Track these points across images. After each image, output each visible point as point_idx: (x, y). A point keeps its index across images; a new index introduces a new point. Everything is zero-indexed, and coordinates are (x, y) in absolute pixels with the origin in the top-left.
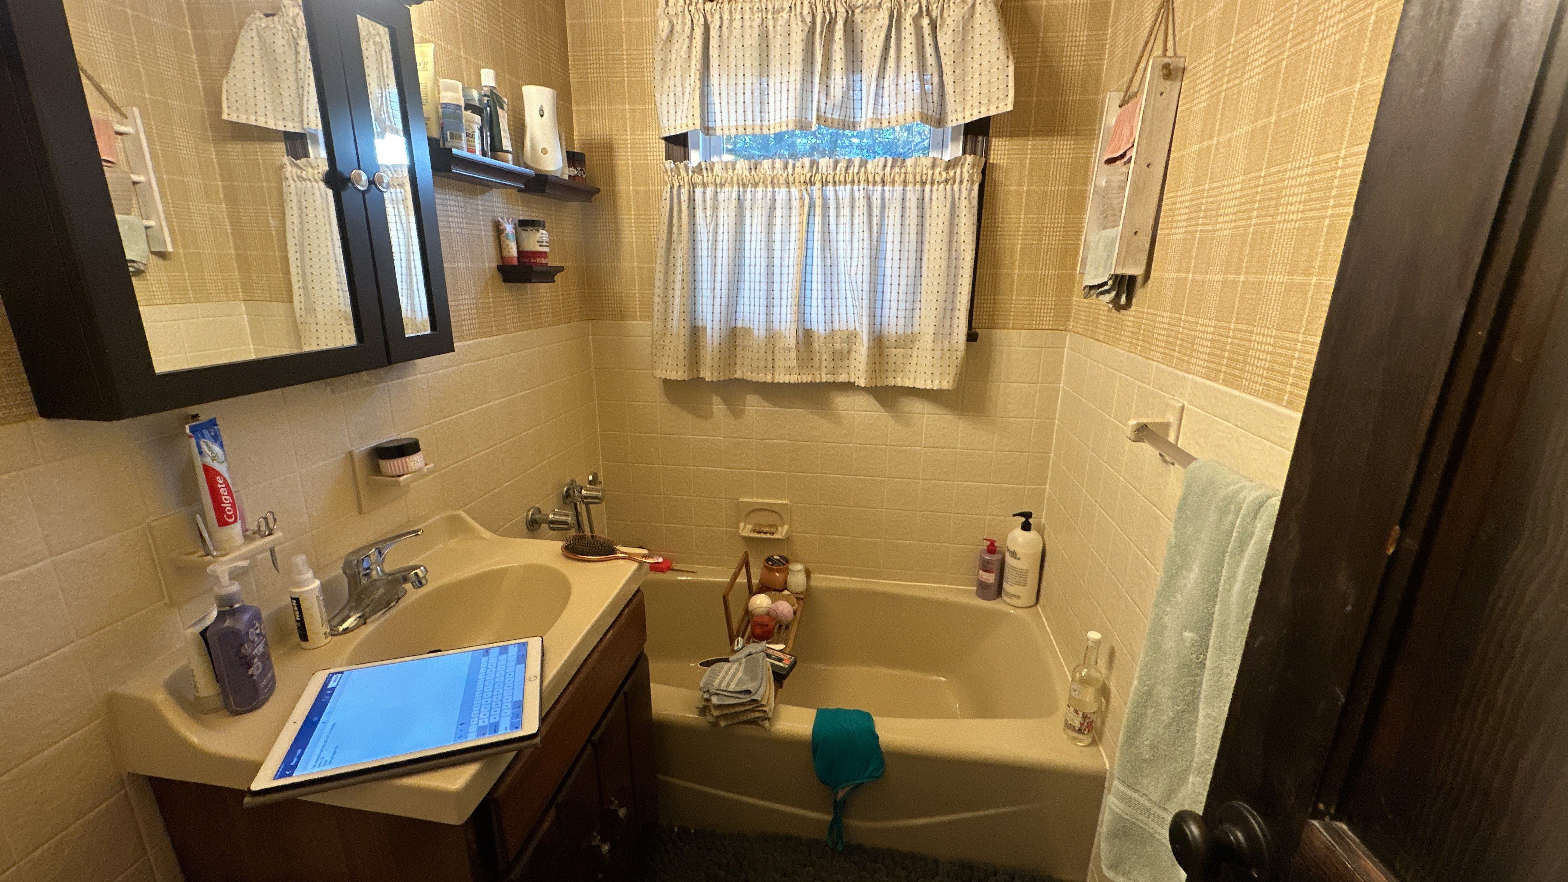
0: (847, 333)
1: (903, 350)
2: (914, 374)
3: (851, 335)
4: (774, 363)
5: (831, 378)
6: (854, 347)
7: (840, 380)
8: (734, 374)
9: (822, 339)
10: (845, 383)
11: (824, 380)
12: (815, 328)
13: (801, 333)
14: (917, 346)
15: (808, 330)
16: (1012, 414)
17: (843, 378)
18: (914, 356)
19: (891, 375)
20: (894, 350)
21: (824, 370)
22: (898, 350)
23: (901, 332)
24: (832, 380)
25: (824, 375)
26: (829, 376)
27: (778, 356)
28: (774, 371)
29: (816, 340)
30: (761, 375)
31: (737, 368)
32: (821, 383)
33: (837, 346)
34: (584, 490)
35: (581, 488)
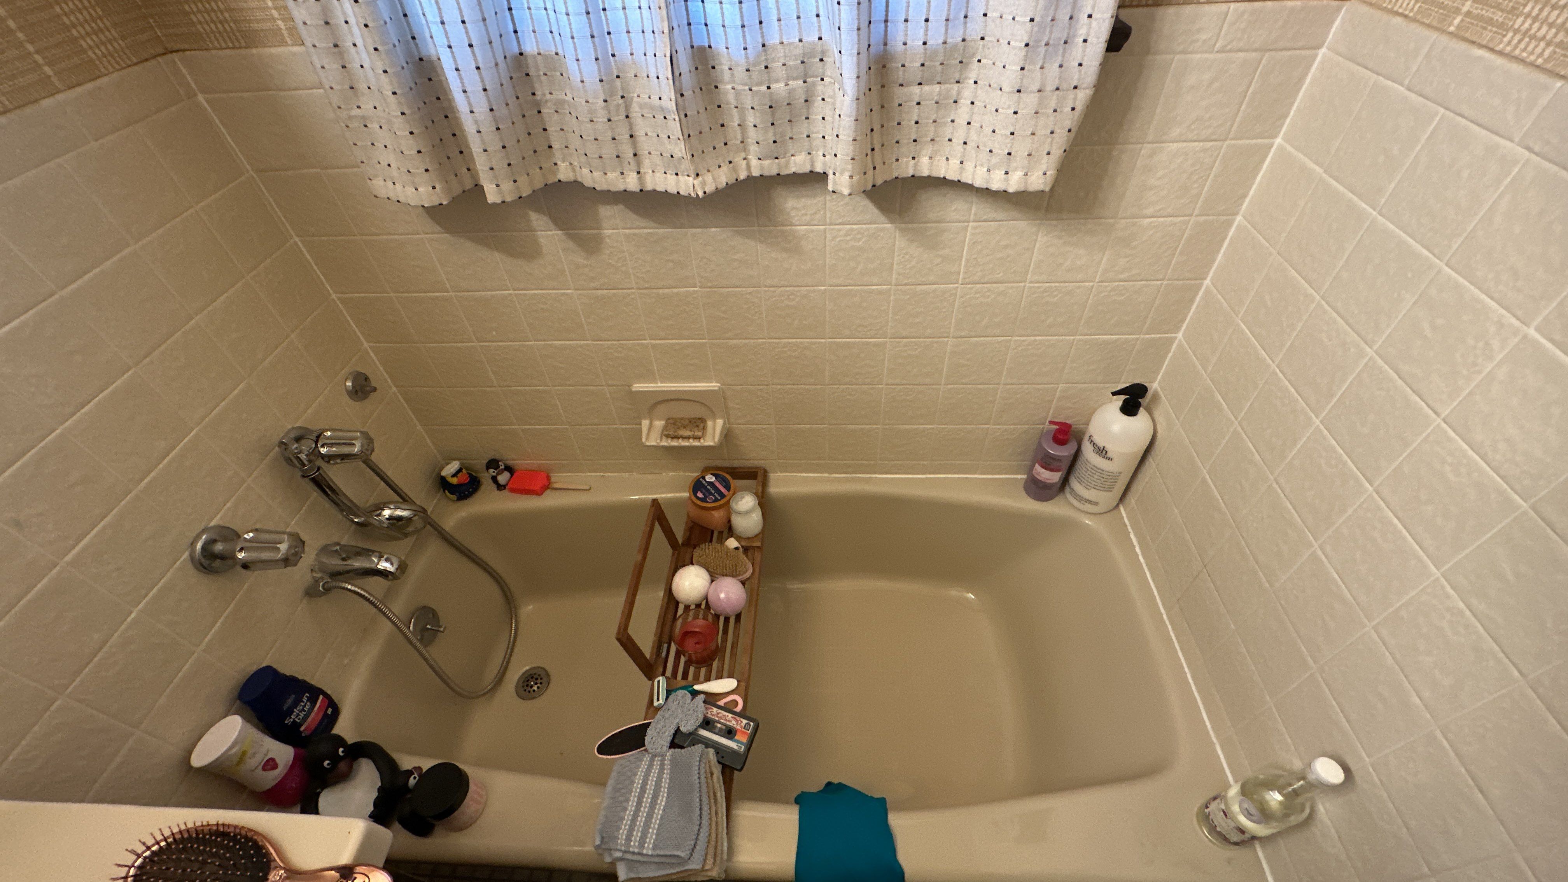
0: (799, 51)
1: (937, 88)
2: (960, 148)
3: (812, 55)
4: (634, 145)
5: (770, 168)
6: (820, 87)
7: (793, 170)
8: (554, 173)
9: (740, 72)
10: (804, 175)
11: (756, 173)
12: (719, 45)
13: (684, 63)
14: (973, 76)
15: (702, 49)
16: (1149, 211)
17: (798, 163)
18: (965, 102)
19: (907, 148)
20: (916, 89)
21: (753, 148)
22: (926, 88)
23: (935, 41)
24: (774, 172)
25: (754, 162)
26: (766, 163)
27: (642, 127)
28: (639, 164)
29: (727, 75)
30: (611, 175)
31: (558, 156)
32: (750, 178)
33: (779, 87)
34: (323, 446)
35: (316, 442)
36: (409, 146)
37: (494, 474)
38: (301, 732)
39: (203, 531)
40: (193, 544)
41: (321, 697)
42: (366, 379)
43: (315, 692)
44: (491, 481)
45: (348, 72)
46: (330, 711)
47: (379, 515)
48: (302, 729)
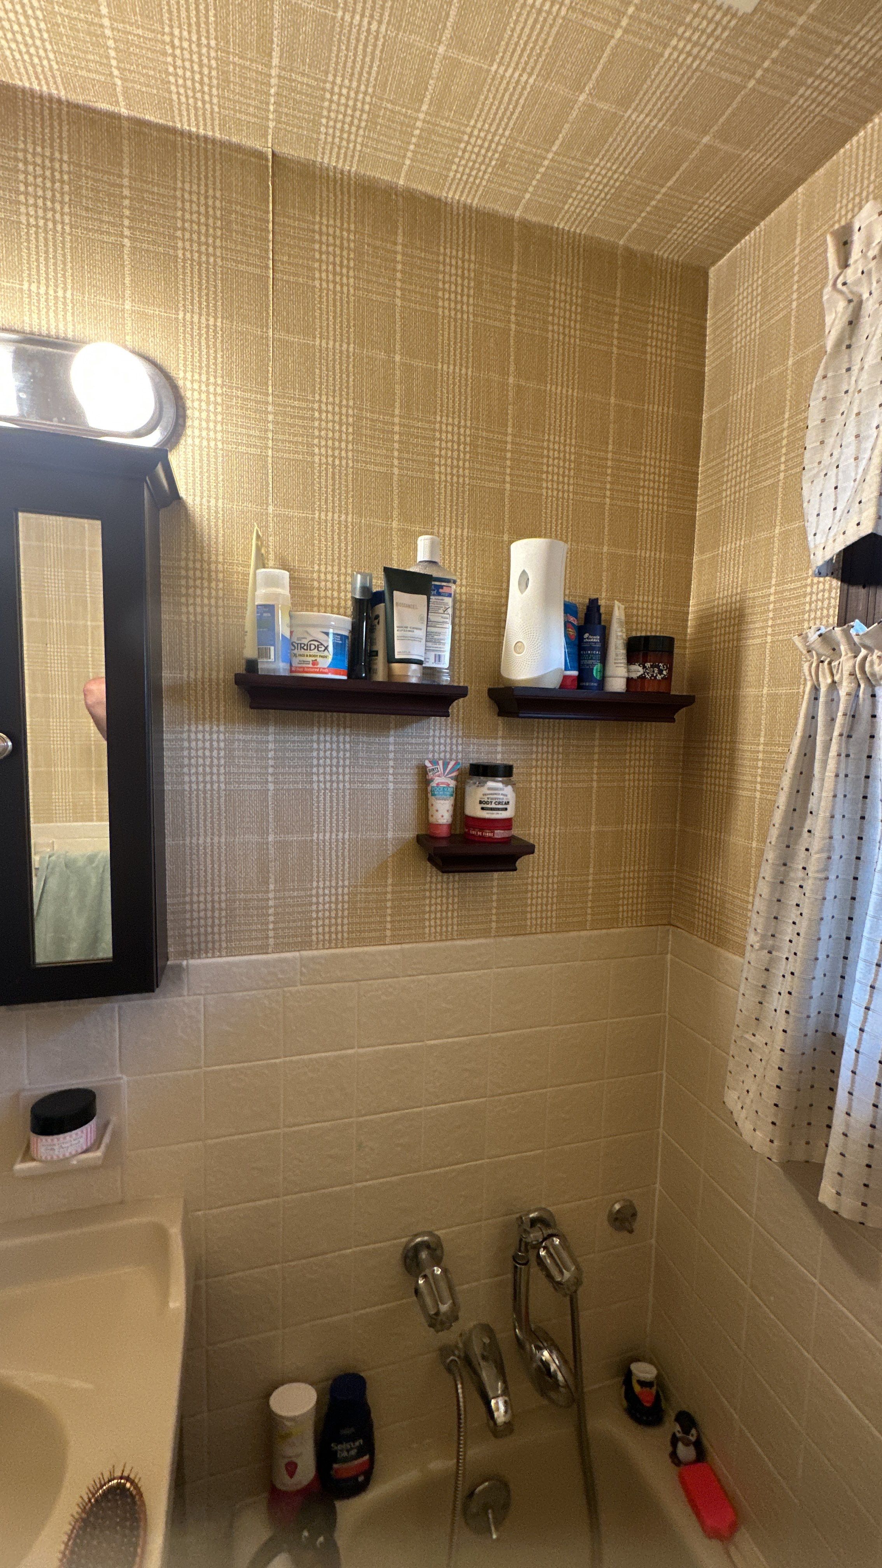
34: (545, 1248)
35: (545, 1239)
36: (771, 1095)
37: (678, 1435)
38: (331, 1468)
39: (430, 1233)
40: (417, 1235)
41: (367, 1457)
42: (634, 1215)
43: (369, 1448)
44: (669, 1437)
45: (761, 1009)
46: (361, 1479)
47: (539, 1349)
48: (335, 1466)
